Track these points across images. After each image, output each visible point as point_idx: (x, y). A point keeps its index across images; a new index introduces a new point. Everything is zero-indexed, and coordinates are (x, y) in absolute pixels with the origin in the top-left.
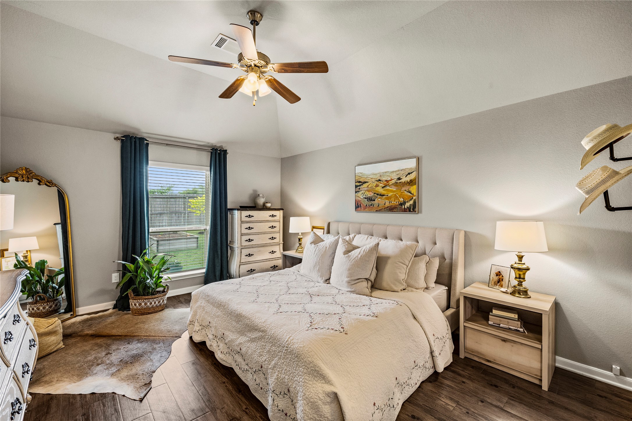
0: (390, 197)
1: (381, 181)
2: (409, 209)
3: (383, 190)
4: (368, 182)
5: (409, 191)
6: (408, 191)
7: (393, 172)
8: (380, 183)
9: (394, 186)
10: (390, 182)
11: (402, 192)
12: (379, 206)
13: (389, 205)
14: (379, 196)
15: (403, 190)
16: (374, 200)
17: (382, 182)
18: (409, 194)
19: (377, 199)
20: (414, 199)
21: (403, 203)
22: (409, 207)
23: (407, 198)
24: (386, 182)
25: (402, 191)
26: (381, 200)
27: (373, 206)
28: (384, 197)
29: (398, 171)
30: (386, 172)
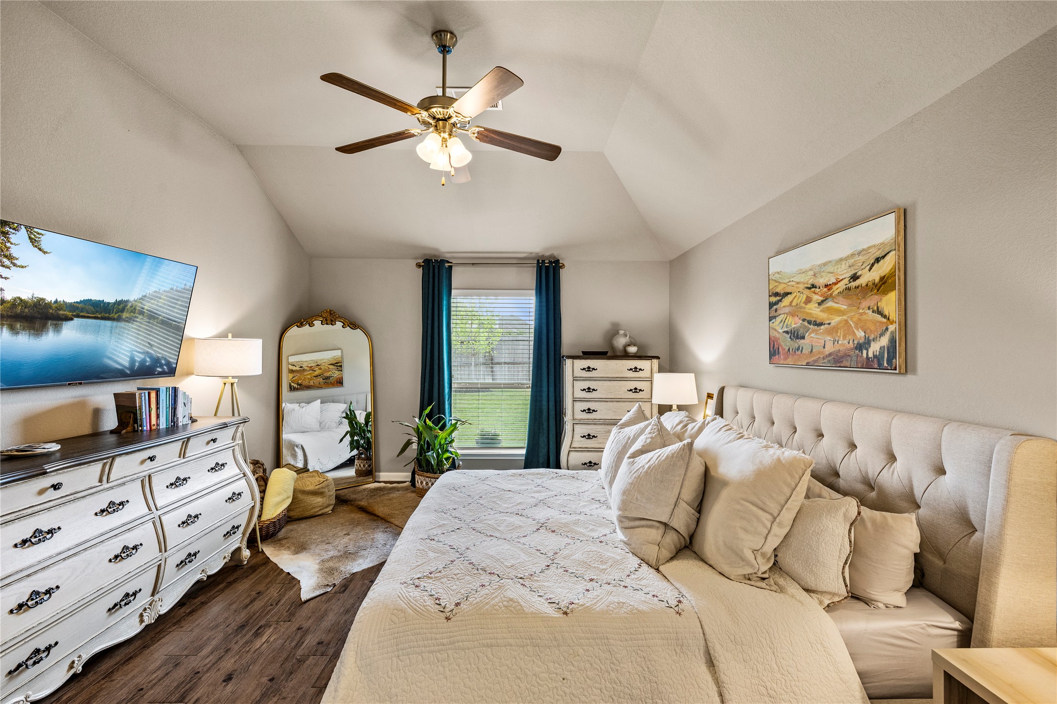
0: (834, 327)
1: (816, 287)
2: (878, 360)
3: (821, 311)
4: (791, 293)
5: (878, 308)
6: (875, 308)
7: (841, 260)
8: (814, 293)
9: (844, 298)
10: (835, 287)
11: (861, 314)
12: (812, 351)
13: (832, 350)
14: (812, 326)
15: (863, 306)
16: (803, 338)
17: (817, 290)
18: (879, 317)
19: (808, 334)
20: (890, 330)
21: (865, 343)
22: (878, 354)
23: (873, 328)
24: (825, 289)
25: (861, 311)
26: (816, 336)
27: (802, 351)
28: (822, 327)
29: (853, 255)
30: (825, 264)
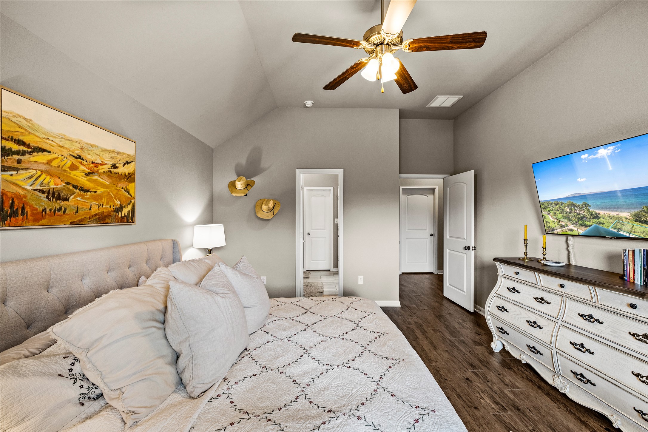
0: (99, 195)
1: (83, 160)
2: (127, 218)
3: (88, 180)
4: (49, 152)
5: (127, 189)
7: (105, 150)
8: (81, 163)
9: (107, 177)
10: (101, 167)
11: (118, 190)
12: (77, 212)
13: (97, 212)
14: (78, 191)
15: (120, 186)
16: (67, 199)
17: (84, 162)
18: (127, 194)
19: (72, 197)
20: (132, 202)
21: (120, 208)
22: (127, 214)
23: (124, 200)
24: (92, 165)
25: (118, 188)
26: (82, 200)
27: (64, 212)
28: (89, 193)
29: (113, 152)
30: (93, 146)
